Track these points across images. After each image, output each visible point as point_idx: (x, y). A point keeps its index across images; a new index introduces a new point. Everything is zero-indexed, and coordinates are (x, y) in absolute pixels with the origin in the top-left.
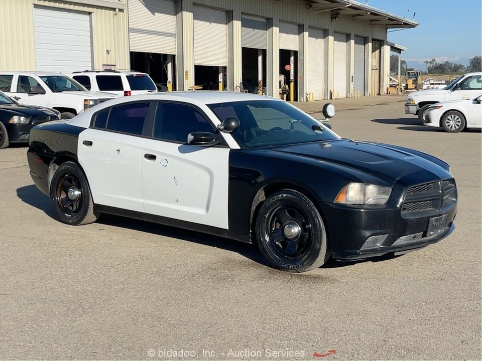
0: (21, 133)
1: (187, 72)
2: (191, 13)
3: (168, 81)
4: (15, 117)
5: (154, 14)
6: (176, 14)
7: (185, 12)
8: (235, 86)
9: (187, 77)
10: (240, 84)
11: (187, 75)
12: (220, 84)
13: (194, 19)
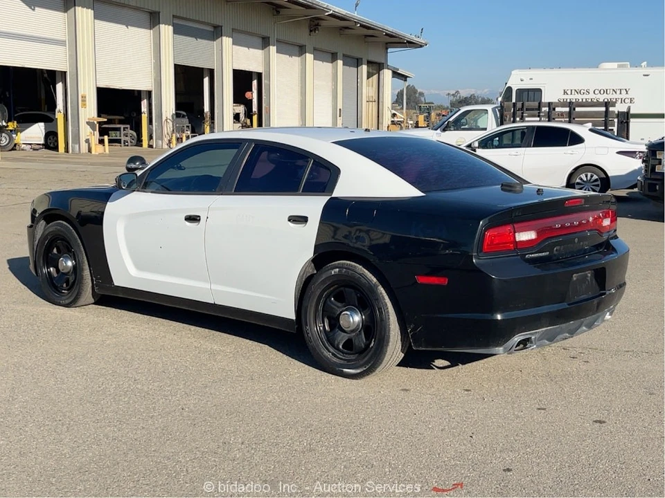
1: (84, 97)
2: (90, 10)
3: (57, 110)
5: (34, 10)
6: (66, 11)
7: (80, 8)
8: (164, 118)
9: (85, 105)
10: (172, 116)
11: (84, 101)
12: (143, 115)
13: (95, 18)
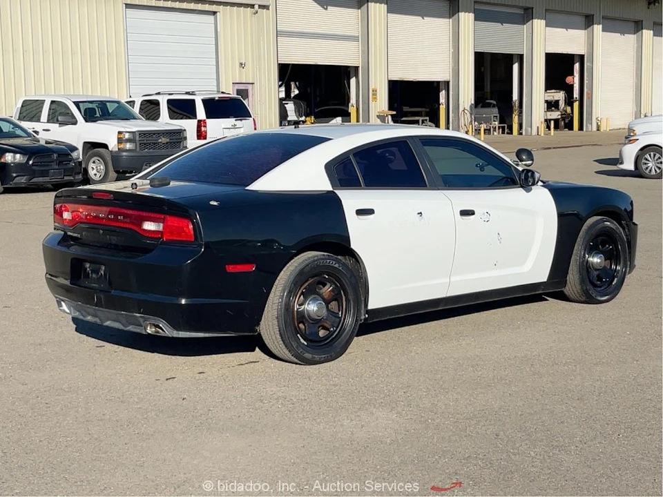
0: (14, 175)
1: (375, 91)
2: (383, 5)
4: (7, 154)
5: (326, 9)
6: (359, 7)
7: (373, 3)
8: (461, 109)
9: (375, 98)
10: (471, 107)
11: (374, 94)
13: (388, 12)
